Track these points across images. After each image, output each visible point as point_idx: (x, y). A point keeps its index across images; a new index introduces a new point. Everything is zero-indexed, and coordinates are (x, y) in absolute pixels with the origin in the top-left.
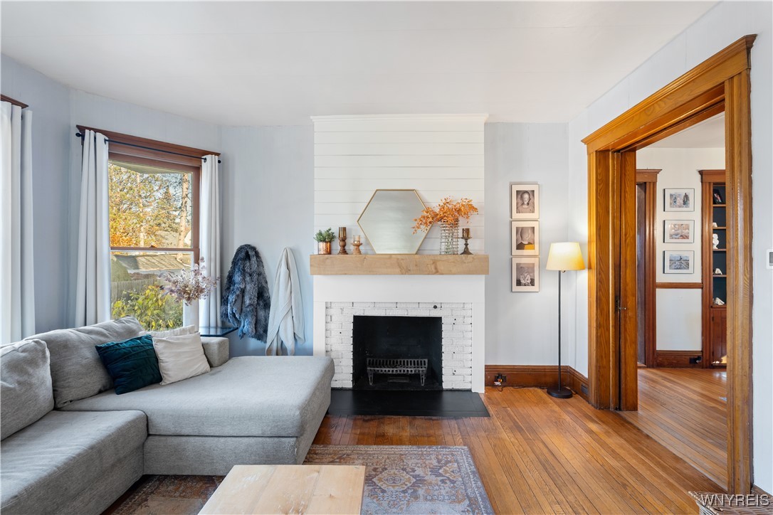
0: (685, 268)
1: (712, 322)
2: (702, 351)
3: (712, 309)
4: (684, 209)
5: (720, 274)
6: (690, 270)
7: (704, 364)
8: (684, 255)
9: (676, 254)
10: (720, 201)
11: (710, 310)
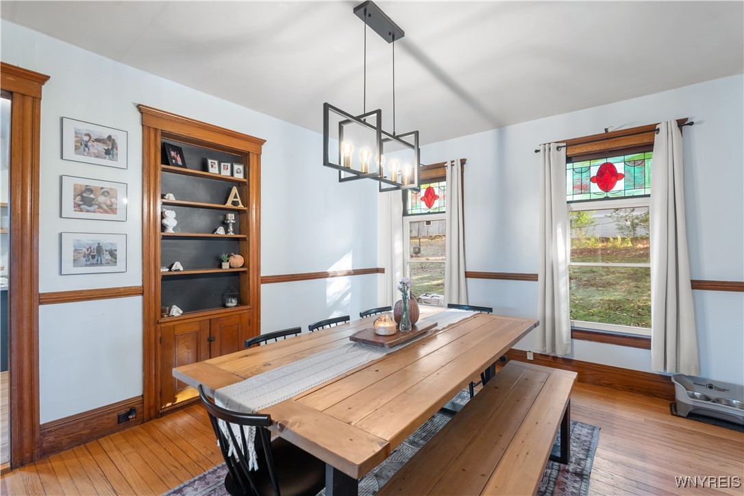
0: (108, 264)
1: (159, 345)
2: (142, 396)
3: (159, 326)
4: (107, 162)
5: (178, 270)
6: (120, 265)
7: (146, 414)
8: (106, 241)
9: (90, 240)
10: (180, 163)
11: (156, 327)
